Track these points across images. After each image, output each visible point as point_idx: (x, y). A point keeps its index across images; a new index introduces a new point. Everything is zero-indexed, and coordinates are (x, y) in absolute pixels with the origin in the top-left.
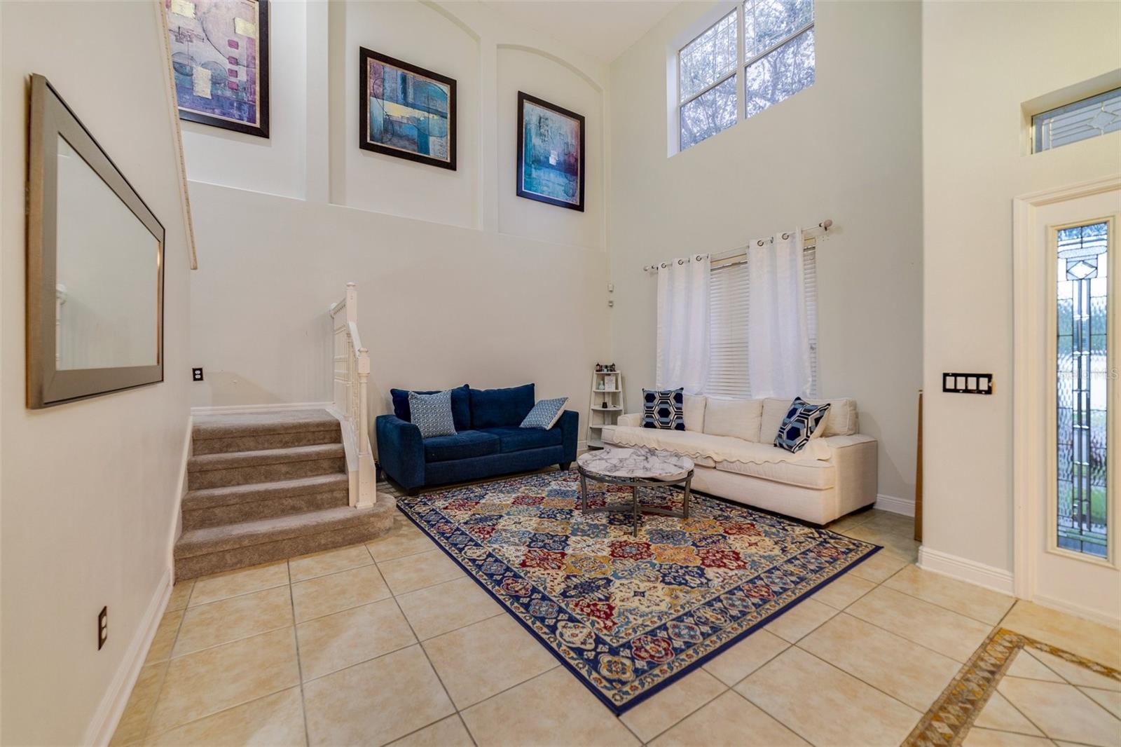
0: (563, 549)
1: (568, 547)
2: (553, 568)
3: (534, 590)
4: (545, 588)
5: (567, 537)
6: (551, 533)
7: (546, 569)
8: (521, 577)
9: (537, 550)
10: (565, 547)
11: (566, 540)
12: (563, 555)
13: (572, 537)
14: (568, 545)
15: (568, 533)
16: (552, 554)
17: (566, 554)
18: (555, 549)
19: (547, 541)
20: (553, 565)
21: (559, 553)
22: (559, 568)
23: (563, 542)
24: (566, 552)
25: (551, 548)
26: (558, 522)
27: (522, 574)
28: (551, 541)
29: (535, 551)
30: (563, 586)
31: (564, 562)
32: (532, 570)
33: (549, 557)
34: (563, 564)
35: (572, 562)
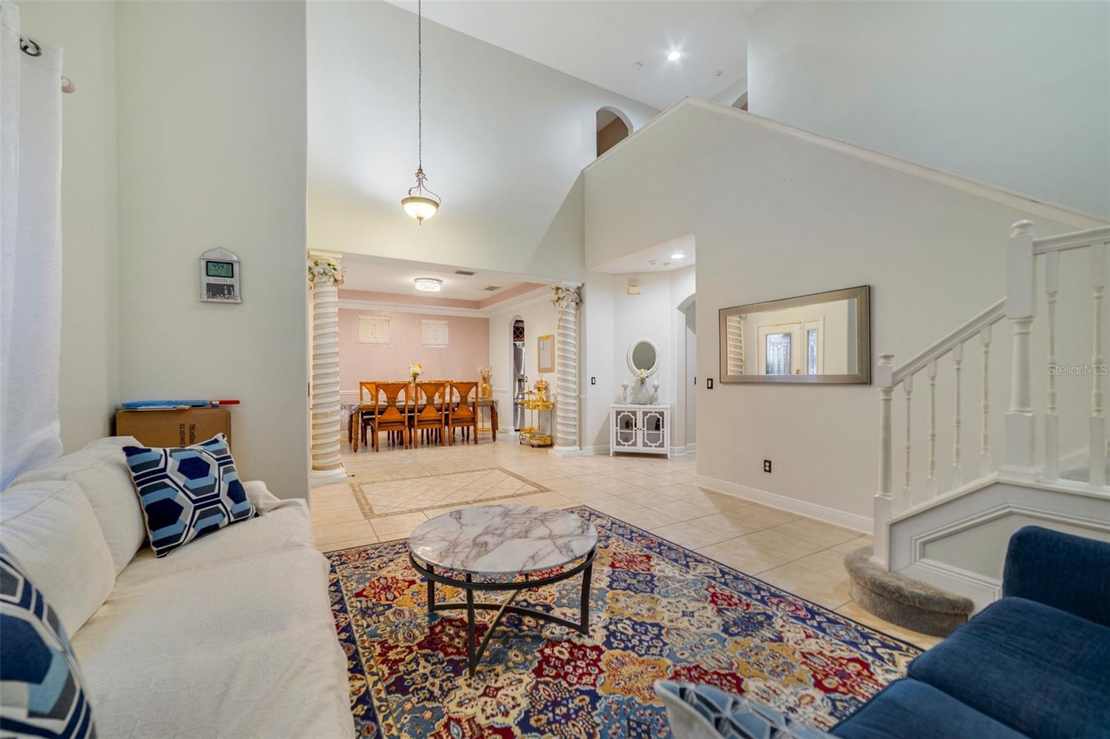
0: (614, 572)
1: (608, 574)
2: (620, 554)
3: (631, 539)
4: (623, 541)
5: (610, 586)
6: (632, 593)
7: (627, 553)
8: (645, 547)
9: (641, 571)
10: (612, 574)
11: (611, 583)
12: (613, 565)
13: (605, 587)
14: (609, 576)
15: (610, 594)
16: (625, 567)
17: (610, 566)
18: (622, 572)
19: (634, 582)
20: (621, 556)
21: (617, 568)
22: (615, 554)
23: (615, 581)
24: (610, 569)
25: (627, 574)
26: (627, 614)
27: (645, 550)
28: (629, 581)
29: (643, 570)
30: (610, 542)
31: (611, 559)
32: (638, 553)
33: (626, 564)
34: (612, 557)
35: (603, 558)
